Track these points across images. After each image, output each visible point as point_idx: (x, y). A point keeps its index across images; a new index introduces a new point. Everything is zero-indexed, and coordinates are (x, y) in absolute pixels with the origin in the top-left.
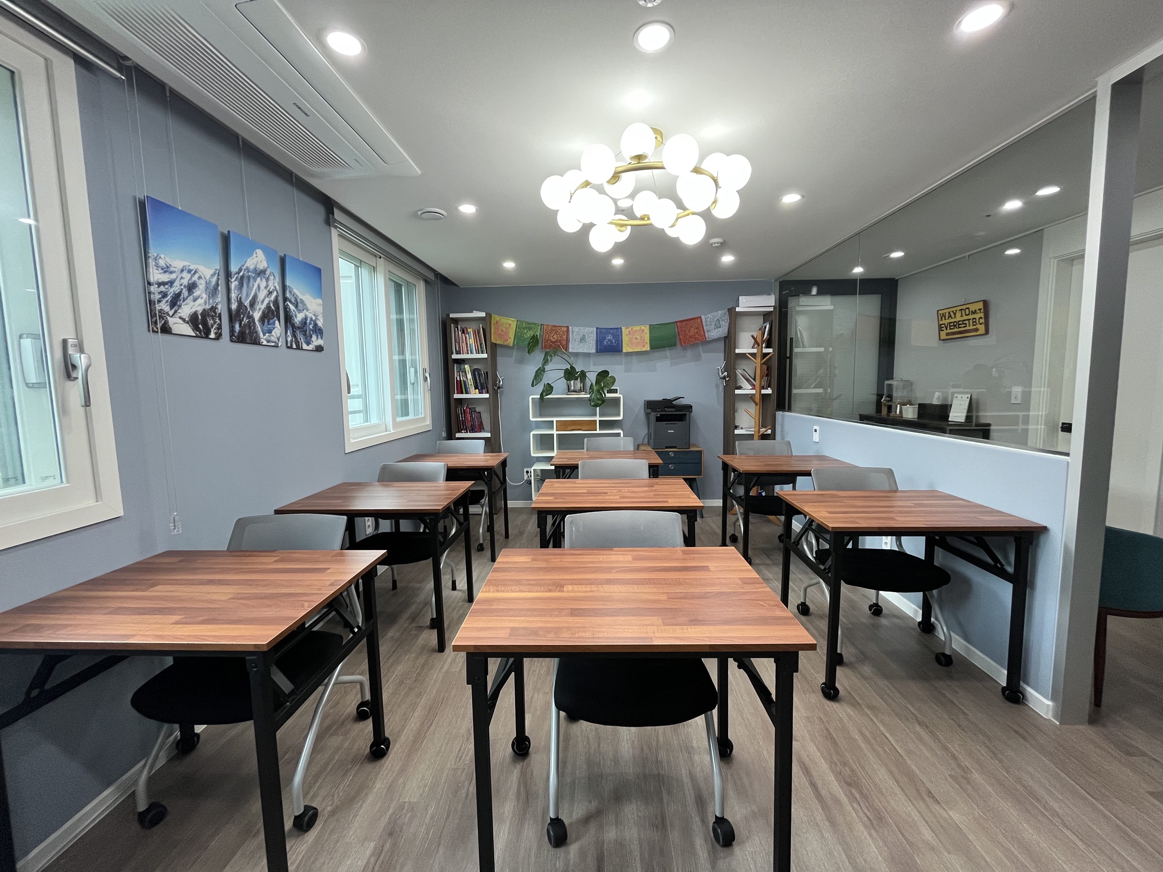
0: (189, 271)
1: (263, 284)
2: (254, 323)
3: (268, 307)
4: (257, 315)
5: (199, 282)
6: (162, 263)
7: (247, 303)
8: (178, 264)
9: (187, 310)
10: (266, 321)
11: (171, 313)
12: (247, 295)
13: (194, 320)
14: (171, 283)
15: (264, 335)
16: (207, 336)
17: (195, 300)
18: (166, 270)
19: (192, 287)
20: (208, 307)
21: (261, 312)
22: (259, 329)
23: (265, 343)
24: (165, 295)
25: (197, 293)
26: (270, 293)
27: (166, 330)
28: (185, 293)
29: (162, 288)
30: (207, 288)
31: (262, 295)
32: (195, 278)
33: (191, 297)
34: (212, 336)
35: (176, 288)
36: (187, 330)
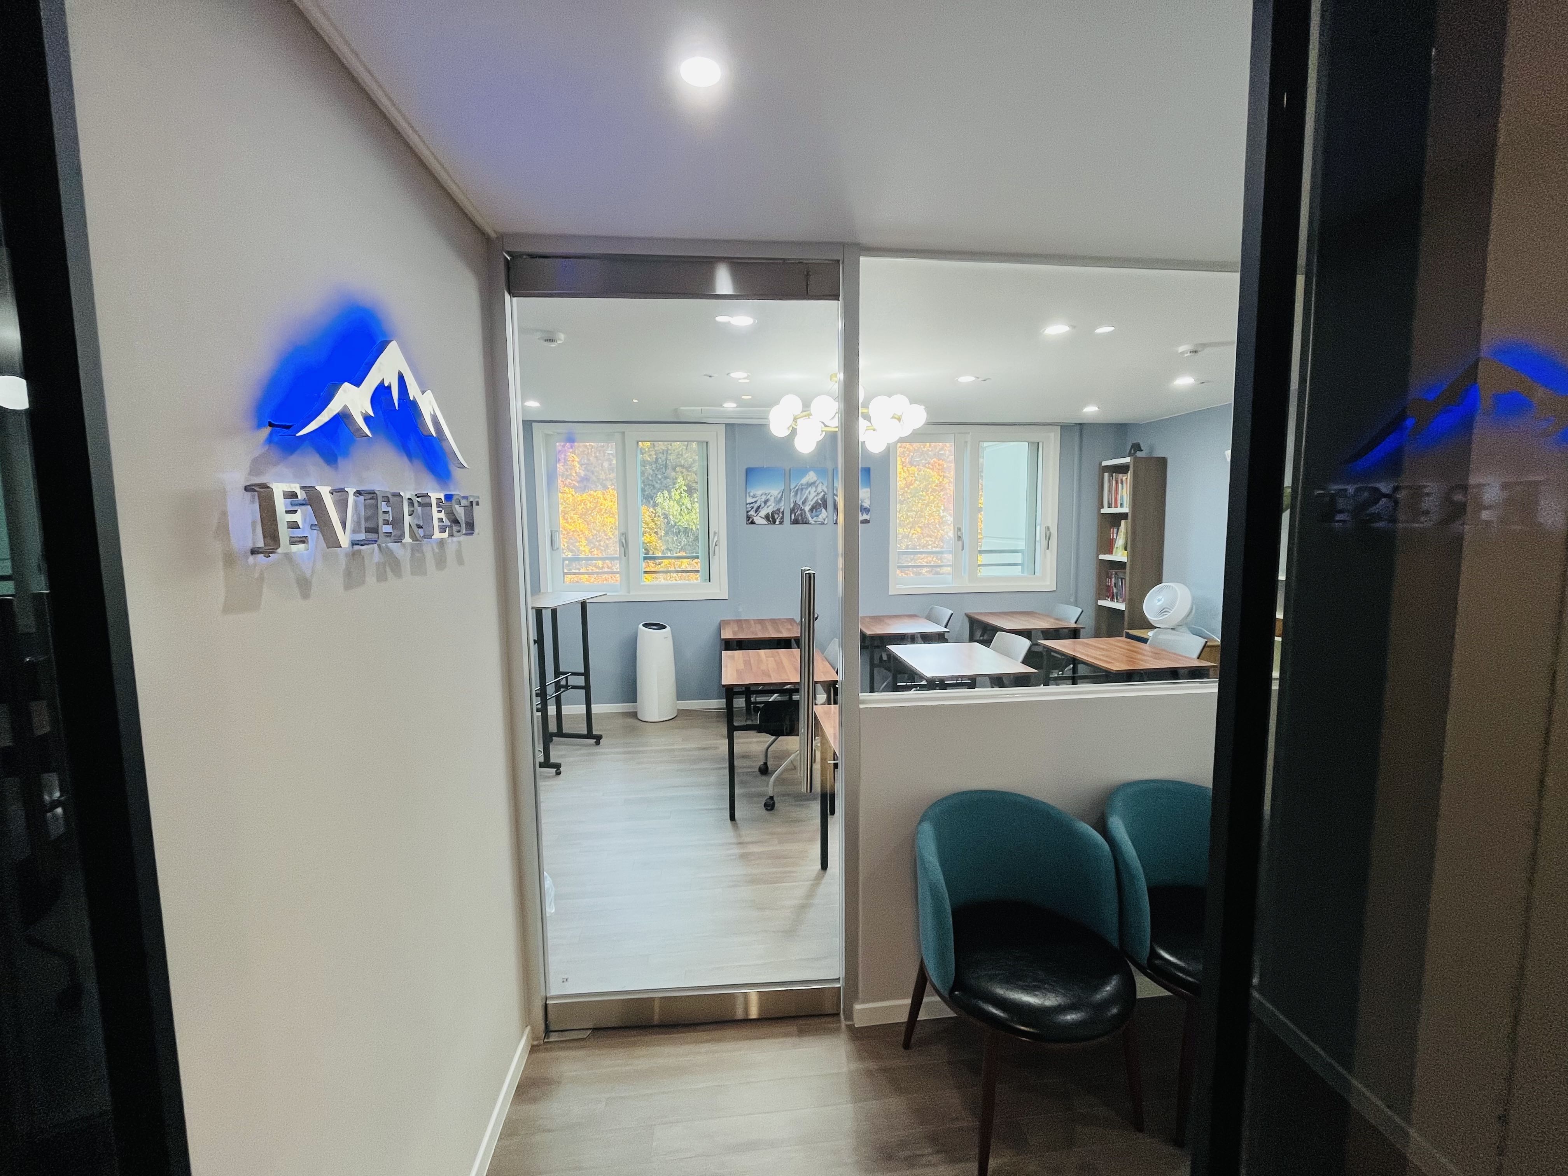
0: (765, 494)
1: (814, 489)
2: (805, 512)
3: (817, 502)
4: (807, 508)
5: (770, 498)
6: (752, 494)
7: (800, 503)
8: (759, 493)
9: (763, 513)
10: (814, 510)
11: (755, 515)
12: (801, 499)
13: (767, 517)
14: (756, 502)
15: (812, 518)
16: (774, 523)
17: (768, 507)
18: (754, 497)
19: (766, 502)
20: (775, 509)
21: (810, 506)
22: (809, 515)
23: (813, 523)
24: (752, 508)
25: (768, 504)
26: (818, 494)
27: (753, 523)
28: (763, 505)
29: (752, 505)
30: (775, 500)
31: (810, 497)
32: (769, 496)
33: (766, 506)
34: (777, 522)
35: (758, 504)
36: (764, 522)
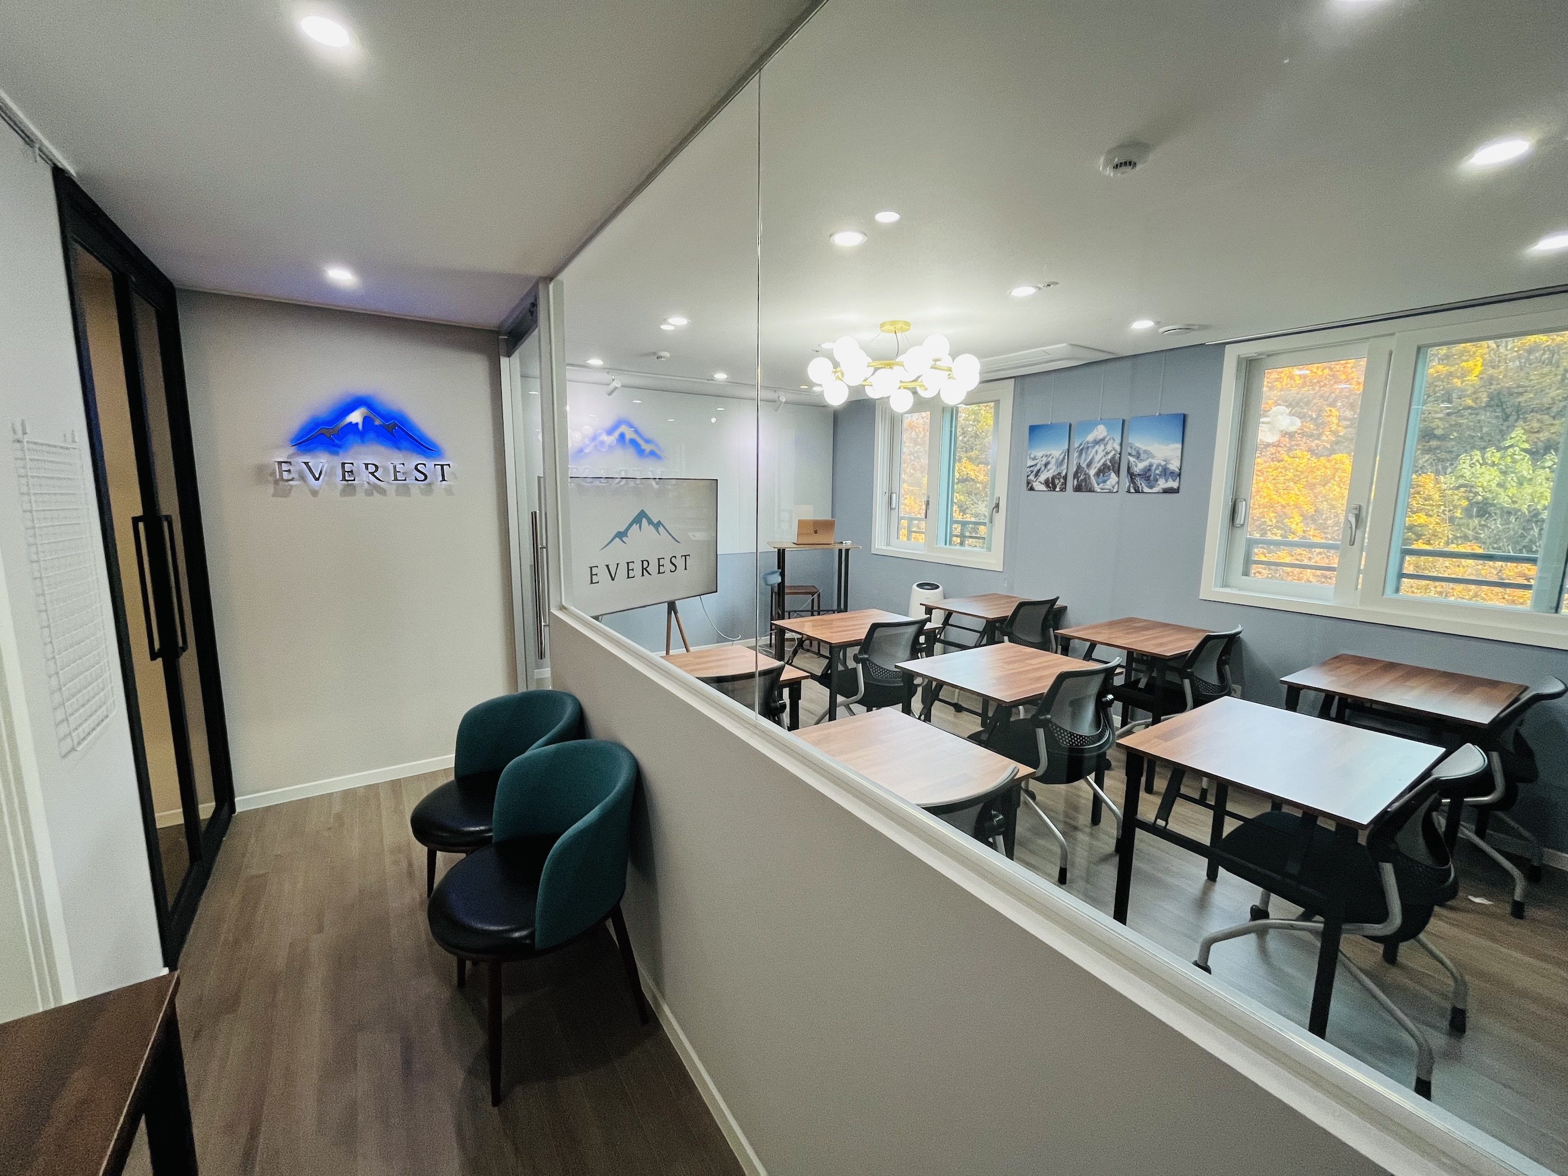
0: (1046, 456)
1: (1102, 447)
2: (1089, 477)
3: (1104, 464)
4: (1092, 472)
5: (1051, 461)
6: (1032, 456)
7: (1084, 465)
8: (1039, 454)
9: (1043, 477)
10: (1101, 474)
11: (1035, 480)
12: (1085, 460)
13: (1047, 483)
14: (1036, 465)
15: (1098, 485)
16: (1054, 490)
17: (1048, 471)
18: (1034, 459)
19: (1046, 465)
20: (1056, 473)
21: (1096, 469)
22: (1094, 481)
23: (1099, 490)
24: (1032, 472)
25: (1049, 467)
26: (1107, 453)
27: (1032, 489)
28: (1043, 468)
29: (1032, 469)
30: (1056, 462)
31: (1097, 458)
32: (1049, 459)
33: (1046, 470)
34: (1058, 489)
35: (1038, 467)
36: (1043, 488)
